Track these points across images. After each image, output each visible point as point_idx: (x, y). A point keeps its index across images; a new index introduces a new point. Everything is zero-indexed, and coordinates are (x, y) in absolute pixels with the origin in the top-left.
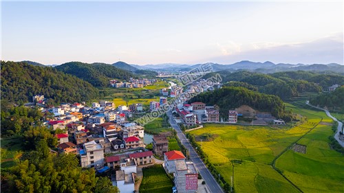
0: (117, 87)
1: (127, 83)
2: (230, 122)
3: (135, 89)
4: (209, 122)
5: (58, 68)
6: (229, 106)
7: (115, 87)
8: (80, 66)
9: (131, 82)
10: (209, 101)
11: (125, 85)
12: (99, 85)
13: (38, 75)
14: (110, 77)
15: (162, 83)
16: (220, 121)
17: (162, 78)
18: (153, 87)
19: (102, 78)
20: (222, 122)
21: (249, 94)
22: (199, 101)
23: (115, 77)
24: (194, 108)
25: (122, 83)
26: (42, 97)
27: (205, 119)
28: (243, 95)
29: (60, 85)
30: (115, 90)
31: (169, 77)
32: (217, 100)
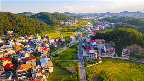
0: (61, 24)
1: (66, 23)
2: (123, 58)
3: (69, 26)
4: (107, 56)
5: (36, 15)
6: (123, 44)
7: (60, 24)
8: (45, 14)
9: (68, 22)
10: (107, 38)
11: (65, 23)
12: (52, 23)
13: (14, 19)
14: (59, 19)
15: (84, 22)
16: (115, 56)
17: (84, 20)
18: (79, 24)
19: (54, 20)
20: (117, 57)
21: (139, 36)
22: (101, 38)
23: (61, 19)
24: (97, 43)
25: (63, 23)
26: (12, 32)
27: (104, 54)
28: (134, 37)
29: (24, 25)
30: (59, 26)
31: (88, 19)
32: (113, 37)
